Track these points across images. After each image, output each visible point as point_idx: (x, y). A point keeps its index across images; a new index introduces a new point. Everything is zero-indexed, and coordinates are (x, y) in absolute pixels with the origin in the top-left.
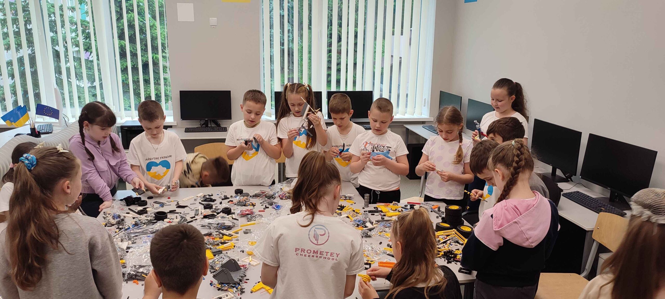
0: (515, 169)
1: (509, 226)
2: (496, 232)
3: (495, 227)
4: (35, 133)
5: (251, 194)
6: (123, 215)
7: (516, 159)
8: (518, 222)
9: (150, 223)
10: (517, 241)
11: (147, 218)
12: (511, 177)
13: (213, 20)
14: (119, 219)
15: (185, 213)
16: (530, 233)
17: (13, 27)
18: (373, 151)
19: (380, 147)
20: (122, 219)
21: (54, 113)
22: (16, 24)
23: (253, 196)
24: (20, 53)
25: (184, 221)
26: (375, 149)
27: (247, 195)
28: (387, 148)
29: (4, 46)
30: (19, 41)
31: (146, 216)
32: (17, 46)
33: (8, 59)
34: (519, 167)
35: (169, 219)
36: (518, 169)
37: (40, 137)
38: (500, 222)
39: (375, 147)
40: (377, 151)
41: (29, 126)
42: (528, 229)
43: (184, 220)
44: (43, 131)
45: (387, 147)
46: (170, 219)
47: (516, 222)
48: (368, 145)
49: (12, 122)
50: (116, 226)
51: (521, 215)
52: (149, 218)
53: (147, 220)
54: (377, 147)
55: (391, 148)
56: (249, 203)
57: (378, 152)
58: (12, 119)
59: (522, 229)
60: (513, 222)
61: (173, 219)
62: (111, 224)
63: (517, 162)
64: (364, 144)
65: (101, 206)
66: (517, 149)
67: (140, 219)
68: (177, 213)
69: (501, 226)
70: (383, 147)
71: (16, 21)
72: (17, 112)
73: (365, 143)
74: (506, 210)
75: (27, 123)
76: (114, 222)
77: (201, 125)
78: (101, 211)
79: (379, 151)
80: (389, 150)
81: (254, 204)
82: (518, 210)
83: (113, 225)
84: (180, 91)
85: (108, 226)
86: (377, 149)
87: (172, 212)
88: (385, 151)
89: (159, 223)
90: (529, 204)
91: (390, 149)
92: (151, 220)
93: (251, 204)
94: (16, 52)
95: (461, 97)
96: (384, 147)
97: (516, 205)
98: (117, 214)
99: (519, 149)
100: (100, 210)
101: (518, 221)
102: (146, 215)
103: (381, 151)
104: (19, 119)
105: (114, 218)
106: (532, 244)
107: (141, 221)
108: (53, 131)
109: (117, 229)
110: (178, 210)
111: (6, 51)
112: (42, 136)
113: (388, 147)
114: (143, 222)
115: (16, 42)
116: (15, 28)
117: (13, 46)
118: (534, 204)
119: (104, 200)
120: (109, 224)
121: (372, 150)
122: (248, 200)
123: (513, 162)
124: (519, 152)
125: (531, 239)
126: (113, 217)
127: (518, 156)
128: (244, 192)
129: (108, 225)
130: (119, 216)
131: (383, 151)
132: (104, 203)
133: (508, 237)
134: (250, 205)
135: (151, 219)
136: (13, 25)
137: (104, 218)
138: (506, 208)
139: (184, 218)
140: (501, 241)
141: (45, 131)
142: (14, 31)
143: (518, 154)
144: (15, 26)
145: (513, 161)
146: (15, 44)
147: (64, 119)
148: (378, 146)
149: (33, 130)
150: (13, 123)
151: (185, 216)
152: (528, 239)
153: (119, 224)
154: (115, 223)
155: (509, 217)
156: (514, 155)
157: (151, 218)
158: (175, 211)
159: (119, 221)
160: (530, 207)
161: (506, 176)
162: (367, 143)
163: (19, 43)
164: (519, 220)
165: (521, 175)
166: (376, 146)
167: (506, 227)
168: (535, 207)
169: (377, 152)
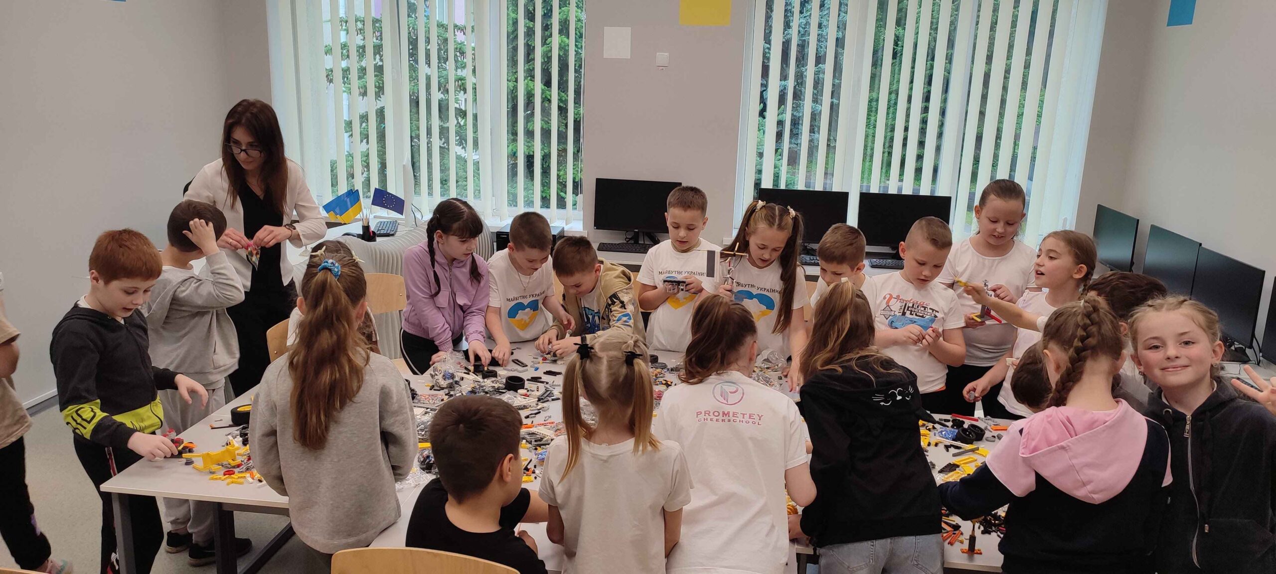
0: (1078, 351)
1: (1050, 452)
2: (1024, 459)
3: (1023, 451)
4: (368, 235)
5: (669, 366)
6: (459, 375)
7: (1080, 332)
8: (1067, 448)
9: (495, 393)
10: (1064, 484)
11: (494, 385)
12: (1070, 365)
13: (662, 57)
14: (451, 381)
15: (554, 384)
16: (1090, 473)
17: (375, 59)
18: (904, 314)
19: (918, 307)
20: (456, 381)
21: (396, 204)
22: (380, 54)
23: (672, 370)
24: (380, 100)
25: (547, 396)
26: (908, 310)
27: (664, 366)
28: (931, 311)
29: (359, 89)
30: (381, 82)
31: (493, 382)
32: (377, 90)
33: (362, 111)
34: (1084, 349)
35: (526, 391)
36: (1084, 351)
37: (375, 241)
38: (1033, 444)
39: (909, 307)
40: (911, 314)
41: (361, 222)
42: (1088, 465)
43: (549, 394)
44: (382, 232)
45: (930, 309)
46: (528, 391)
47: (1063, 448)
48: (893, 301)
49: (336, 214)
50: (446, 391)
51: (1076, 435)
52: (496, 386)
53: (493, 387)
54: (913, 307)
55: (938, 312)
56: (661, 380)
57: (914, 316)
58: (337, 210)
59: (1074, 461)
60: (1058, 446)
61: (533, 391)
62: (440, 387)
63: (1083, 339)
64: (885, 298)
65: (435, 357)
66: (1085, 315)
67: (483, 384)
68: (543, 382)
69: (1035, 449)
70: (923, 309)
71: (380, 49)
72: (346, 199)
73: (888, 296)
74: (1050, 423)
75: (358, 217)
76: (444, 383)
77: (627, 240)
78: (433, 364)
79: (916, 315)
80: (936, 316)
81: (669, 383)
82: (1072, 425)
83: (443, 389)
84: (598, 180)
85: (434, 390)
86: (911, 311)
87: (535, 379)
88: (927, 317)
89: (510, 394)
90: (1096, 418)
91: (937, 314)
92: (498, 389)
93: (664, 382)
94: (376, 99)
95: (1138, 220)
96: (925, 308)
97: (1068, 415)
98: (450, 371)
99: (1088, 315)
100: (431, 363)
101: (1068, 446)
102: (493, 379)
103: (920, 316)
104: (348, 210)
105: (445, 378)
106: (1095, 496)
107: (484, 388)
108: (397, 233)
109: (446, 395)
110: (545, 378)
111: (361, 97)
112: (378, 239)
113: (933, 310)
114: (487, 390)
115: (377, 84)
116: (379, 61)
117: (372, 90)
118: (1107, 420)
119: (439, 348)
120: (437, 386)
121: (902, 311)
122: (661, 375)
123: (1075, 339)
124: (1088, 322)
125: (1092, 484)
126: (444, 376)
127: (1085, 327)
128: (659, 361)
129: (436, 388)
130: (452, 376)
131: (922, 317)
132: (440, 353)
133: (1046, 473)
134: (662, 384)
135: (499, 387)
136: (375, 54)
137: (432, 376)
138: (1049, 419)
139: (549, 392)
140: (1032, 479)
141: (385, 232)
142: (375, 65)
143: (1085, 324)
144: (378, 57)
145: (1074, 336)
146: (375, 87)
147: (413, 214)
148: (913, 305)
149: (366, 228)
150: (338, 216)
151: (551, 389)
152: (1084, 484)
153: (451, 388)
154: (445, 386)
155: (1054, 437)
156: (1078, 326)
157: (501, 385)
158: (540, 378)
159: (452, 383)
160: (1096, 424)
161: (1062, 365)
162: (891, 297)
163: (381, 85)
164: (1070, 444)
165: (1089, 365)
166: (911, 305)
167: (1044, 454)
168: (1106, 426)
169: (911, 316)
